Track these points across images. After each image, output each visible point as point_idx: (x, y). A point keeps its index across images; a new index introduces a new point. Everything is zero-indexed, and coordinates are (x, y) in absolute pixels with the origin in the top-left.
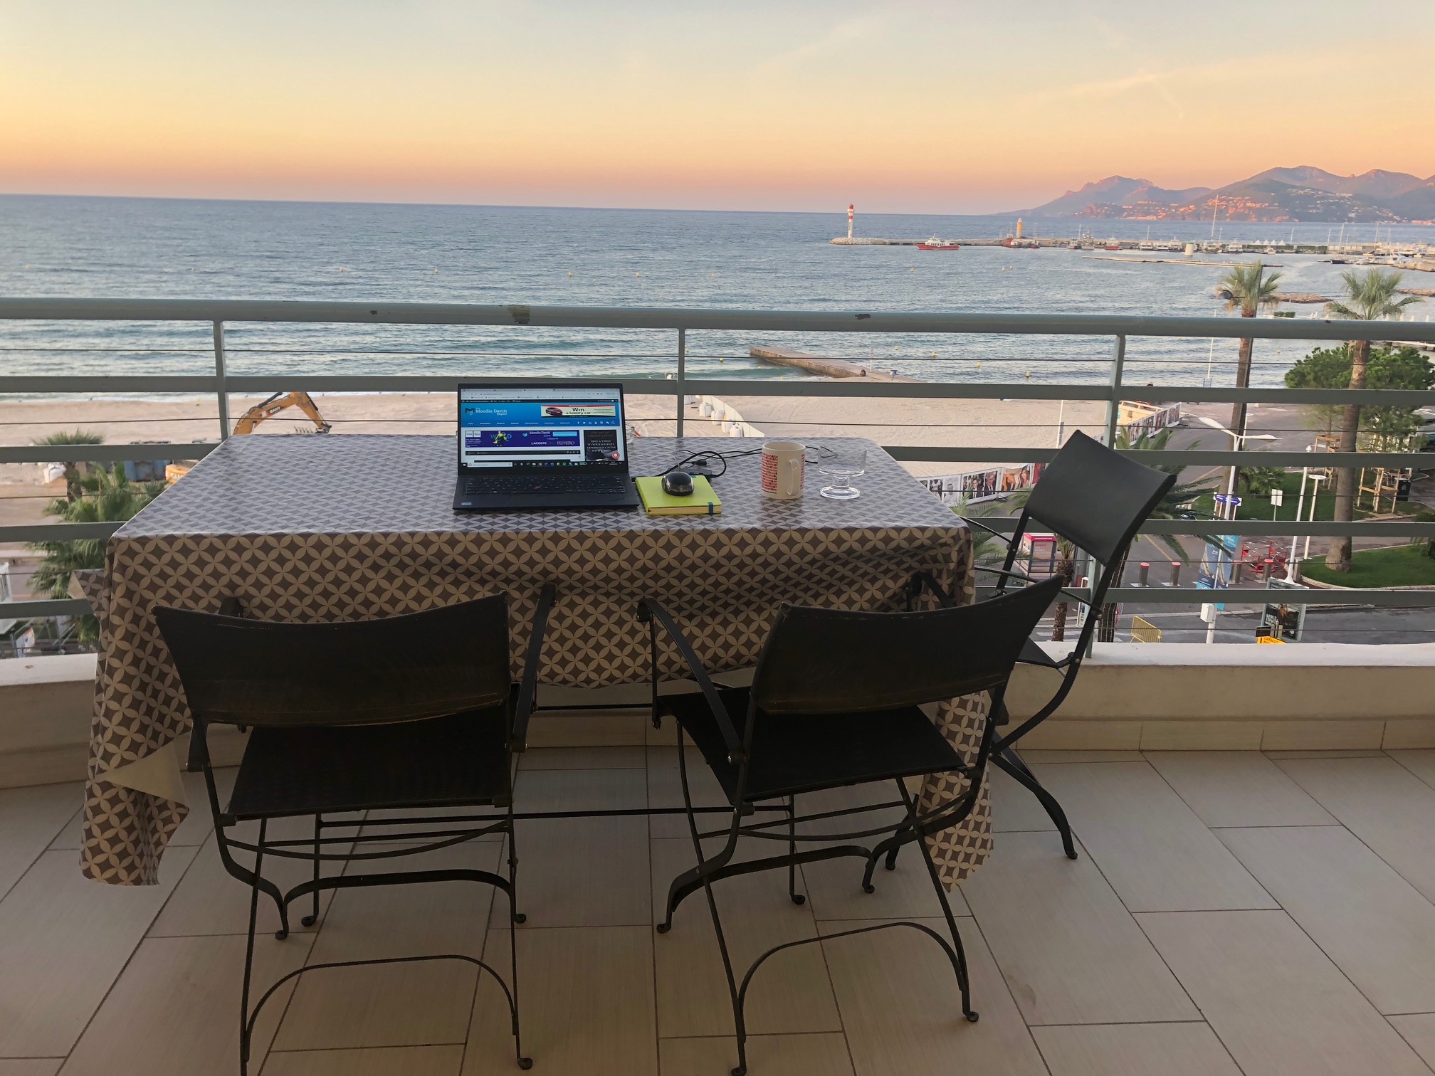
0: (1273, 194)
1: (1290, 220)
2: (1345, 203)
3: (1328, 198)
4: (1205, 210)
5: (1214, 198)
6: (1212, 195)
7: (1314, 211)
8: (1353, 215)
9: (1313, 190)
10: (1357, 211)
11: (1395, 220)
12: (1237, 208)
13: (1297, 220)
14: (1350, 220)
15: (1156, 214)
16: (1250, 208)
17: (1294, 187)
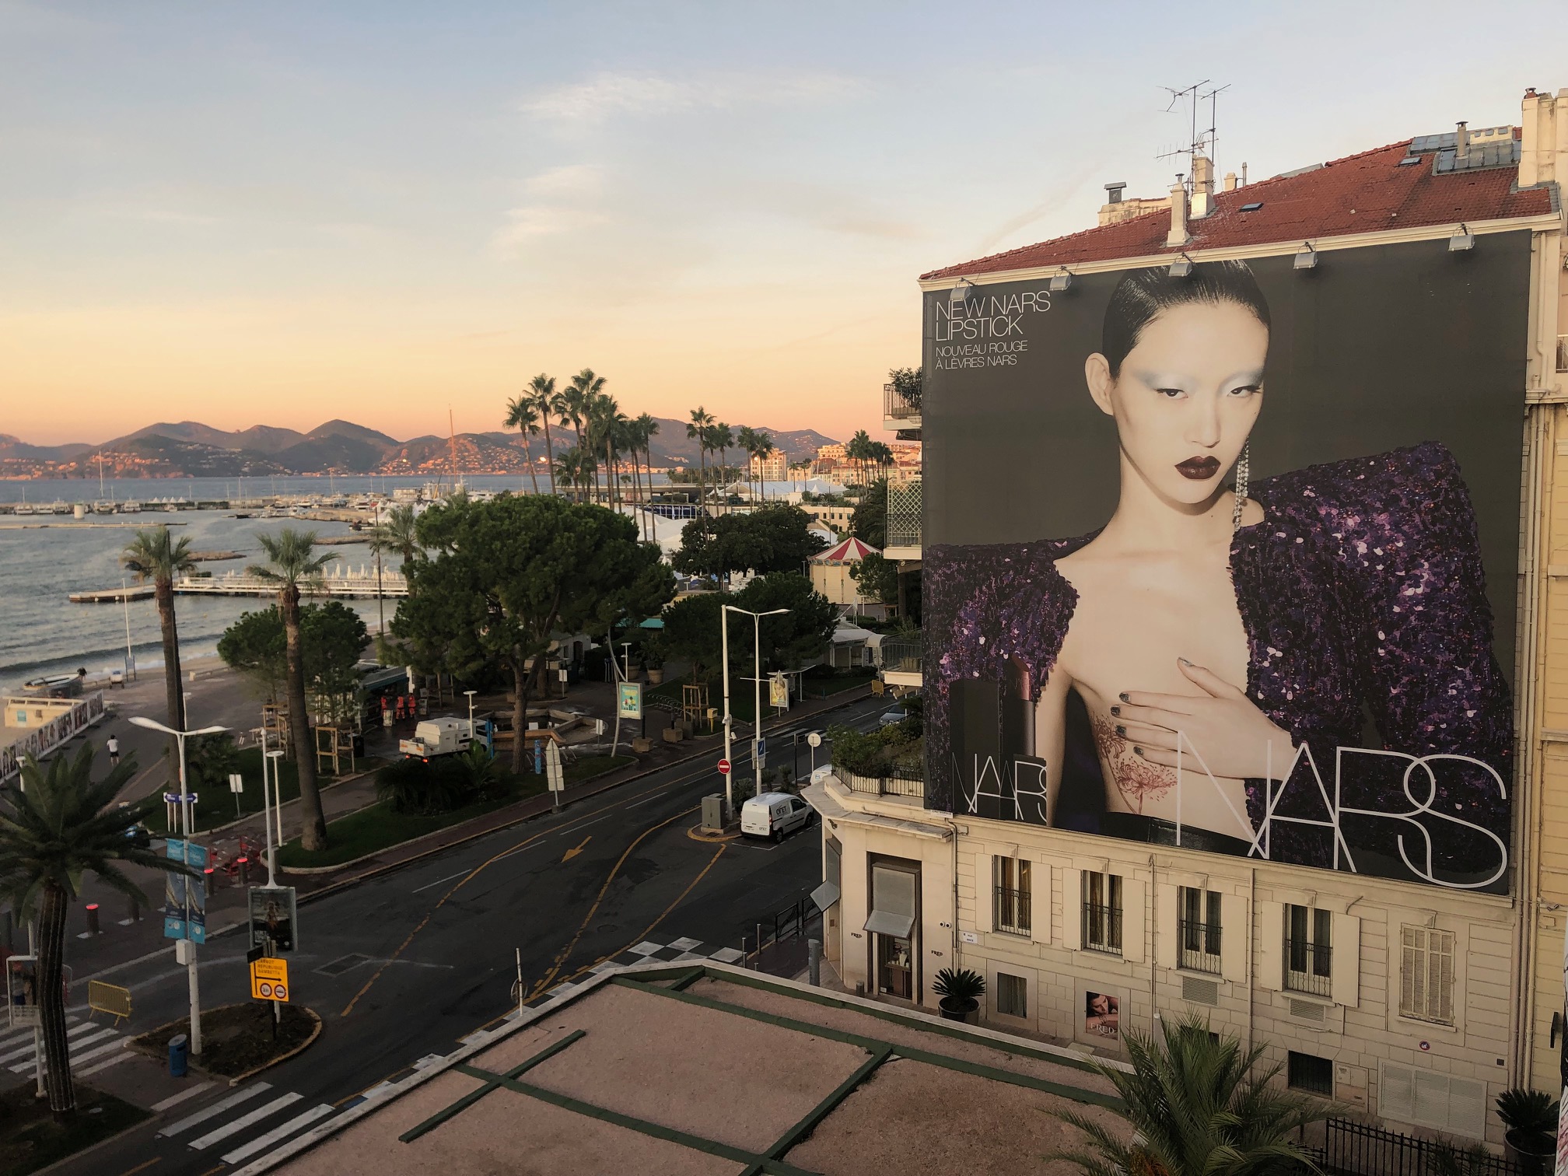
0: (161, 450)
1: (185, 476)
2: (236, 458)
3: (218, 453)
4: (89, 467)
5: (98, 454)
6: (92, 451)
7: (208, 466)
8: (246, 469)
9: (201, 445)
10: (249, 466)
11: (286, 473)
12: (125, 465)
13: (192, 476)
14: (245, 474)
15: (29, 472)
16: (139, 465)
17: (182, 443)
